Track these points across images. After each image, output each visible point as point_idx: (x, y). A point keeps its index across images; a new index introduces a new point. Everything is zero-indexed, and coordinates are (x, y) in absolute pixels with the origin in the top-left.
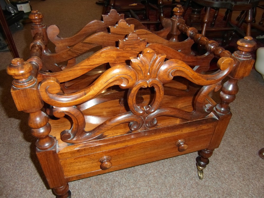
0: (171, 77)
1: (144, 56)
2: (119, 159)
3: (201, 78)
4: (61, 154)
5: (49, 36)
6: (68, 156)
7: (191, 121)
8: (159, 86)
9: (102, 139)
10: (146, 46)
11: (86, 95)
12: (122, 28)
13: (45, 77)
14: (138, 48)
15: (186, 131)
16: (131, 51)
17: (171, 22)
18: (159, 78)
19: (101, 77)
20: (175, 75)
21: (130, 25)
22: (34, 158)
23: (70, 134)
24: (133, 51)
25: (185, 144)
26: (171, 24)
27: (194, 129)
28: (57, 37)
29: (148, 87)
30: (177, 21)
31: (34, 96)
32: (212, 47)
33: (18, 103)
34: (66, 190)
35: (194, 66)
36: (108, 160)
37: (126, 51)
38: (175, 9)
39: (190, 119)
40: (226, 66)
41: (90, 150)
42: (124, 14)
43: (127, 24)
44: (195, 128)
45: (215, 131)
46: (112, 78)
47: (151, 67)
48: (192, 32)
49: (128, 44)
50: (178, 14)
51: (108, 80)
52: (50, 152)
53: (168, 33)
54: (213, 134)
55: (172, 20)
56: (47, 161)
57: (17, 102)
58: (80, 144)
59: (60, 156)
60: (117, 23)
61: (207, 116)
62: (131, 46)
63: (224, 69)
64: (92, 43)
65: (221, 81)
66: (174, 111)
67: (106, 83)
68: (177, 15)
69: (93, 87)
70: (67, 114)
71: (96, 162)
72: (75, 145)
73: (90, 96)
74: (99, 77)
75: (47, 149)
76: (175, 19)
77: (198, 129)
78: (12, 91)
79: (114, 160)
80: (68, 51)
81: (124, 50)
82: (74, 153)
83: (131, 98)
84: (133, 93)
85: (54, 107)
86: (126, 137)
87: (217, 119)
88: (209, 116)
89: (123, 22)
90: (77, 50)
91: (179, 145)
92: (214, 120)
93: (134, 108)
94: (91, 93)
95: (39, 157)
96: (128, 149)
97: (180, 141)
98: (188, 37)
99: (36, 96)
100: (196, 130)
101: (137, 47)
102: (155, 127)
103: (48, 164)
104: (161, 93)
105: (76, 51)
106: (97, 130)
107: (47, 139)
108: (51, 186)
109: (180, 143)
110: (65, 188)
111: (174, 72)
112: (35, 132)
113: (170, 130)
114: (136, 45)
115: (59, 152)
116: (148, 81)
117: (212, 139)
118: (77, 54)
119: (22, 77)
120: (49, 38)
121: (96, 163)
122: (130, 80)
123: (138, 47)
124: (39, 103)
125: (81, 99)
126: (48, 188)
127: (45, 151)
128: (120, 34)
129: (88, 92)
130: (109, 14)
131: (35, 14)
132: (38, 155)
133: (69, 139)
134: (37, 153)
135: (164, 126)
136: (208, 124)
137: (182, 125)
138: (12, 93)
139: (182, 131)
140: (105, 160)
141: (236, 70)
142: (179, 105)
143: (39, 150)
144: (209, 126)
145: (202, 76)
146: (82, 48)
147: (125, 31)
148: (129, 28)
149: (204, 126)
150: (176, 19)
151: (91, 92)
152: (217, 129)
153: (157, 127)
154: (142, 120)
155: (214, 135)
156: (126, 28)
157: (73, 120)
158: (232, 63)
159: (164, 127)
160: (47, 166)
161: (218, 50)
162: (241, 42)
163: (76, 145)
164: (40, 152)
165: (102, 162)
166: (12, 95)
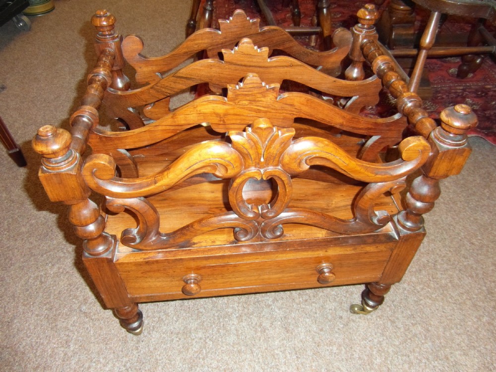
0: (306, 167)
1: (253, 131)
2: (215, 281)
3: (362, 170)
4: (120, 264)
5: (125, 55)
6: (131, 268)
7: (346, 236)
8: (283, 179)
9: (187, 249)
10: (276, 98)
11: (157, 185)
12: (245, 54)
13: (104, 139)
14: (261, 101)
15: (333, 252)
16: (248, 106)
17: (351, 36)
18: (283, 166)
19: (181, 160)
20: (312, 164)
21: (261, 50)
22: (80, 265)
23: (135, 236)
24: (252, 106)
25: (330, 272)
26: (352, 39)
27: (351, 251)
28: (138, 57)
29: (262, 178)
30: (363, 34)
31: (73, 183)
32: (410, 105)
33: (51, 191)
34: (133, 313)
35: (371, 137)
36: (196, 281)
37: (239, 105)
38: (361, 13)
39: (344, 233)
40: (413, 154)
41: (165, 264)
42: (259, 20)
43: (256, 47)
44: (351, 249)
45: (392, 257)
46: (197, 163)
47: (266, 149)
48: (383, 64)
49: (243, 94)
50: (365, 22)
51: (192, 166)
52: (103, 260)
53: (342, 57)
54: (389, 261)
55: (353, 34)
56: (100, 271)
57: (48, 189)
58: (151, 251)
59: (118, 267)
60: (237, 45)
61: (379, 230)
62: (248, 98)
63: (409, 160)
64: (191, 78)
65: (405, 177)
66: (314, 217)
67: (189, 169)
68: (364, 25)
69: (167, 174)
70: (128, 208)
71: (177, 280)
72: (142, 253)
73: (162, 186)
74: (179, 159)
75: (100, 254)
76: (359, 31)
77: (358, 251)
78: (40, 174)
79: (206, 281)
80: (151, 89)
81: (237, 103)
82: (141, 265)
83: (233, 193)
84: (236, 187)
85: (107, 197)
86: (226, 251)
87: (395, 239)
88: (382, 230)
89: (246, 45)
90: (165, 88)
91: (321, 272)
92: (389, 238)
93: (239, 209)
94: (164, 183)
95: (87, 264)
96: (229, 268)
97: (324, 265)
98: (374, 74)
99: (76, 184)
100: (353, 252)
101: (260, 99)
102: (279, 239)
103: (101, 275)
104: (287, 190)
105: (163, 90)
106: (178, 234)
107: (99, 240)
108: (108, 305)
109: (323, 269)
110: (132, 309)
111: (310, 160)
112: (80, 230)
113: (304, 248)
114: (259, 96)
115: (118, 260)
116: (262, 171)
117: (387, 268)
118: (164, 95)
119: (53, 156)
120: (126, 58)
121: (177, 282)
122: (229, 168)
123: (263, 99)
124: (81, 193)
125: (149, 190)
126: (105, 307)
127: (95, 257)
128: (241, 65)
129: (160, 180)
130: (231, 18)
131: (101, 17)
132: (85, 262)
133: (132, 244)
134: (83, 259)
135: (295, 238)
136: (377, 245)
137: (328, 241)
138: (40, 178)
139: (326, 251)
140: (191, 279)
141: (432, 163)
142: (335, 200)
143: (87, 254)
144: (379, 248)
145: (366, 167)
146: (173, 85)
147: (251, 60)
148: (259, 55)
149: (369, 247)
150: (361, 32)
151: (164, 180)
152: (396, 254)
153: (283, 239)
154: (255, 227)
155: (389, 263)
156: (252, 54)
157: (139, 217)
158: (425, 150)
159: (296, 242)
160: (101, 278)
161: (414, 115)
162: (447, 116)
163: (145, 253)
164: (88, 257)
165: (186, 282)
166: (41, 180)
